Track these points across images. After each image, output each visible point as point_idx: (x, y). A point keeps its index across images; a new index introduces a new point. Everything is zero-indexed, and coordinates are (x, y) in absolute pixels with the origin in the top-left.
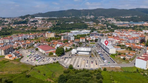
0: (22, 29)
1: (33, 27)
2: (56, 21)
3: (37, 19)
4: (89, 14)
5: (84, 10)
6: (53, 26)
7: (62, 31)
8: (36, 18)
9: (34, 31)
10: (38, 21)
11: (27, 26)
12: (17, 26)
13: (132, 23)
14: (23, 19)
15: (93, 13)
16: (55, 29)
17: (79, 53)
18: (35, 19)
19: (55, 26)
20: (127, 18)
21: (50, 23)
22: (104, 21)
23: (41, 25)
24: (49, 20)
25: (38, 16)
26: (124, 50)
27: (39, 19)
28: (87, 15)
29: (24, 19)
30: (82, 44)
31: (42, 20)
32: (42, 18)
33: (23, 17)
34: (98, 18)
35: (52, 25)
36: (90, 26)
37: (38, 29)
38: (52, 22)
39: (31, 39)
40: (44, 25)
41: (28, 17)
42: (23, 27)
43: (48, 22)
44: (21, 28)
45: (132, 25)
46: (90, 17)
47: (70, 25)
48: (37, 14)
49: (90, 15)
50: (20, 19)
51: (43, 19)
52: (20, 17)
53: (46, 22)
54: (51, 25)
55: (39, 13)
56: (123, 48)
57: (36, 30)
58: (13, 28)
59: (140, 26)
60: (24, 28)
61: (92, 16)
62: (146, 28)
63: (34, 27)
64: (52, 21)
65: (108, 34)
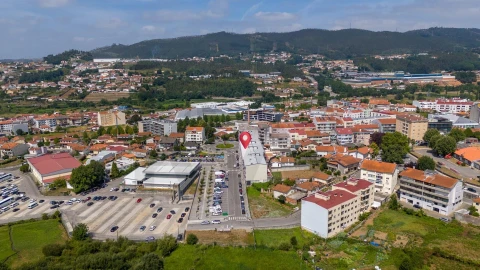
0: (37, 100)
1: (77, 91)
2: (159, 72)
3: (99, 64)
4: (274, 49)
5: (258, 34)
6: (143, 86)
7: (166, 106)
8: (96, 61)
9: (75, 106)
10: (100, 71)
11: (58, 87)
12: (23, 88)
13: (402, 76)
14: (55, 64)
15: (287, 44)
16: (145, 99)
17: (151, 180)
18: (95, 65)
19: (147, 87)
20: (395, 59)
21: (136, 79)
22: (319, 69)
23: (103, 84)
24: (136, 69)
25: (109, 53)
26: (303, 168)
27: (106, 64)
28: (268, 50)
29: (59, 63)
30: (185, 150)
31: (115, 67)
32: (115, 60)
33: (53, 60)
34: (301, 61)
35: (140, 85)
36: (263, 85)
37: (89, 99)
38: (143, 75)
39: (41, 132)
40: (114, 84)
41: (72, 59)
42: (44, 90)
43: (130, 74)
44: (33, 95)
45: (402, 84)
46: (276, 57)
47: (197, 86)
48: (106, 48)
49: (278, 51)
50: (45, 65)
51: (117, 66)
52: (45, 59)
53: (125, 75)
54: (136, 84)
55: (114, 45)
56: (304, 163)
57: (84, 100)
58: (8, 96)
59: (428, 87)
60: (45, 96)
61: (284, 55)
62: (444, 93)
63: (80, 90)
64: (144, 72)
65: (302, 115)
